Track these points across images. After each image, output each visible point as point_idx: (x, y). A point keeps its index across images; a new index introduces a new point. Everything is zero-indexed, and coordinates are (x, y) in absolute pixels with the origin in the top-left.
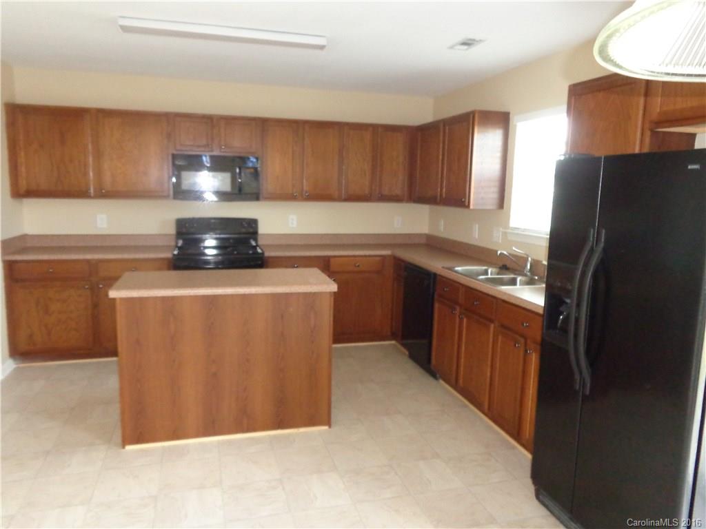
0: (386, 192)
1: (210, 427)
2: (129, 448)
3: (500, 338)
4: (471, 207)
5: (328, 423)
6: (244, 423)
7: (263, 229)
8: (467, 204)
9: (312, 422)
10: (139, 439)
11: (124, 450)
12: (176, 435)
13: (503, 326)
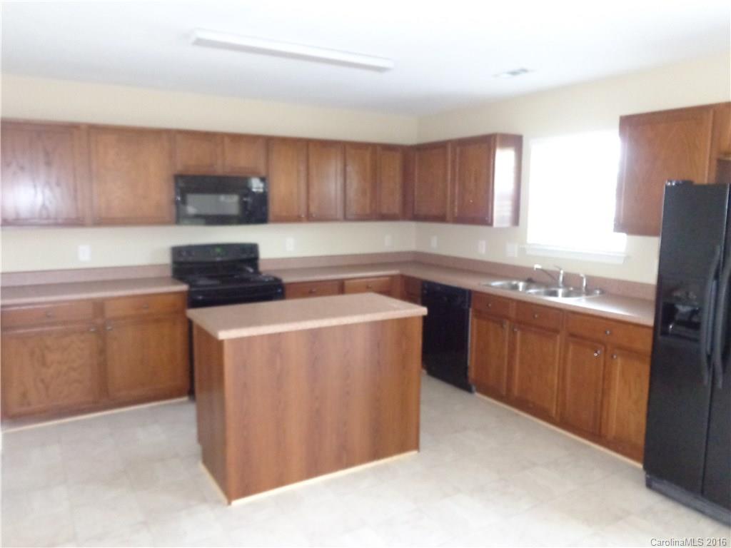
0: (385, 211)
1: (314, 468)
2: (237, 503)
3: (571, 347)
4: (495, 224)
5: (416, 446)
6: (344, 459)
7: (265, 254)
8: (490, 221)
9: (402, 448)
10: (246, 491)
11: (229, 507)
12: (280, 482)
13: (572, 335)
